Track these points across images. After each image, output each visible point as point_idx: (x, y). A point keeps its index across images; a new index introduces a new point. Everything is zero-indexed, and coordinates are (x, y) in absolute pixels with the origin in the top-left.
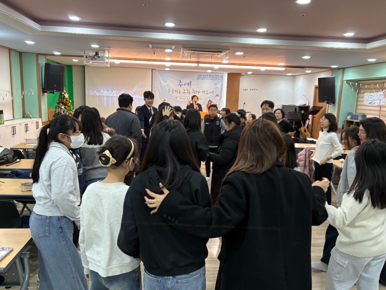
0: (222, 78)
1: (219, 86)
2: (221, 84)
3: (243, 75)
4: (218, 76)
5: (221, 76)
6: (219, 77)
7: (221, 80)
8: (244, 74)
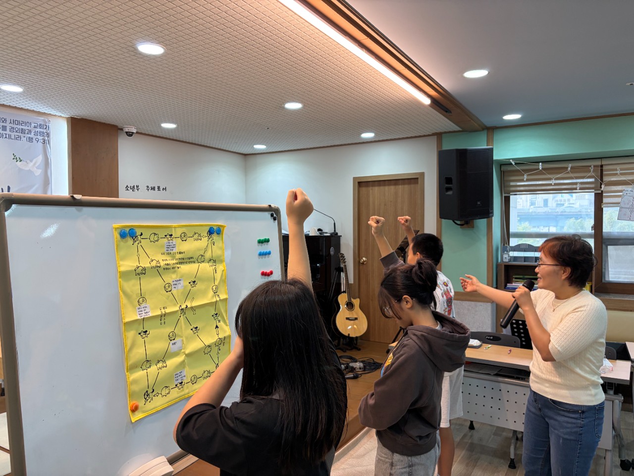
0: (42, 134)
1: (34, 166)
2: (40, 159)
3: (130, 134)
4: (26, 123)
5: (41, 126)
6: (30, 132)
7: (40, 144)
8: (135, 131)
